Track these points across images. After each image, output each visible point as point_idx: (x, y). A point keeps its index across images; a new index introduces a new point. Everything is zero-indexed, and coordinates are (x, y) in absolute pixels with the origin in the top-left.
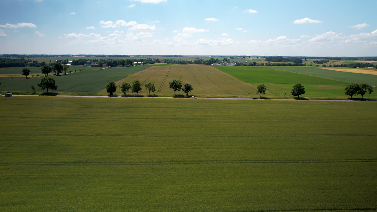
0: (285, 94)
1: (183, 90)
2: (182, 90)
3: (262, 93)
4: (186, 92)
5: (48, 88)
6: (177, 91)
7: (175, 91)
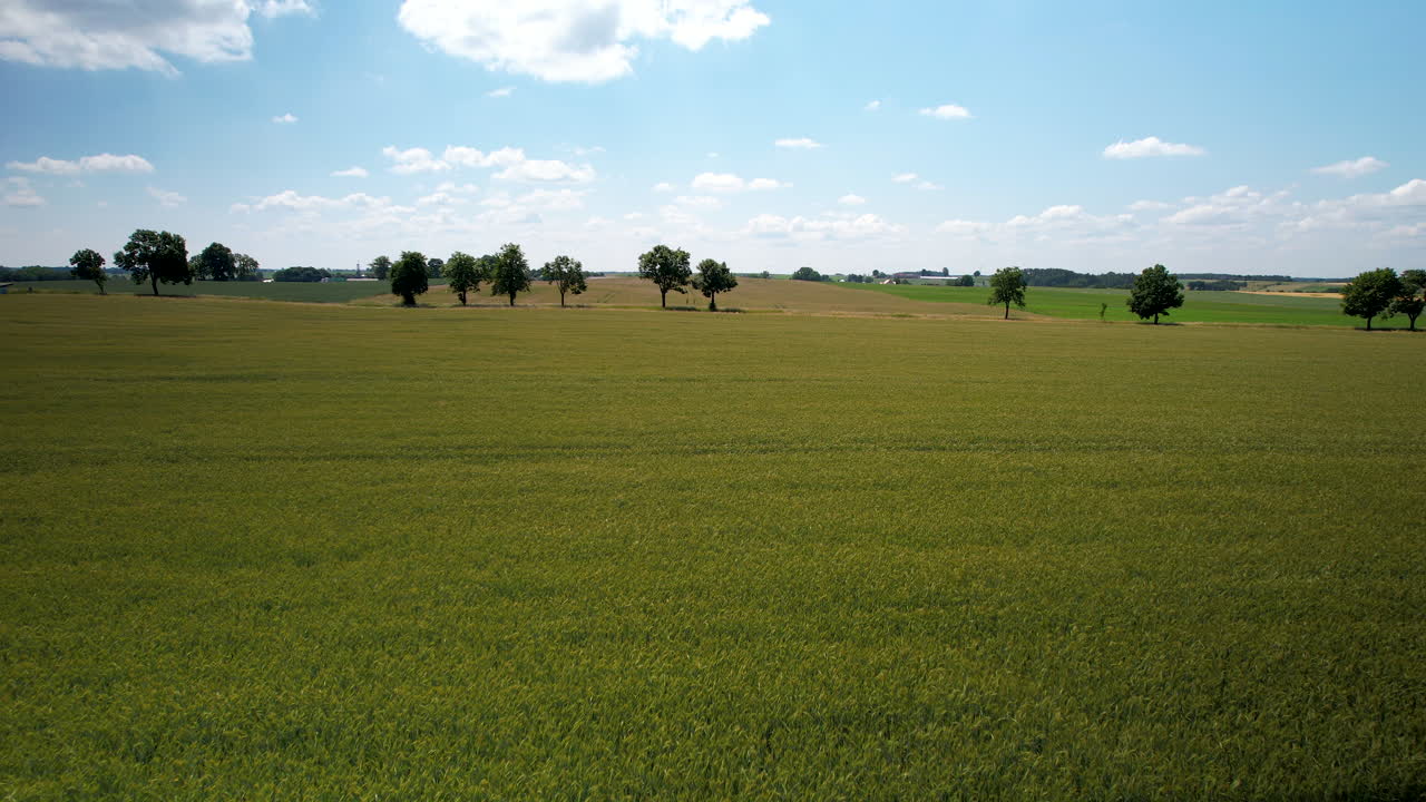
0: (1105, 307)
1: (695, 286)
2: (691, 286)
3: (1012, 302)
4: (707, 295)
5: (159, 280)
6: (669, 291)
7: (664, 292)
